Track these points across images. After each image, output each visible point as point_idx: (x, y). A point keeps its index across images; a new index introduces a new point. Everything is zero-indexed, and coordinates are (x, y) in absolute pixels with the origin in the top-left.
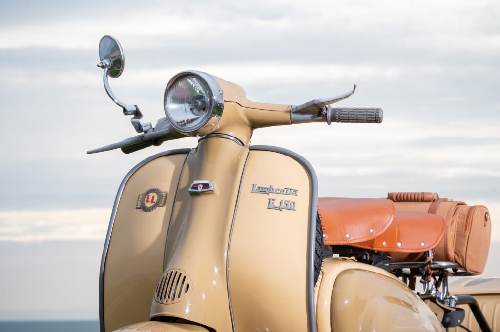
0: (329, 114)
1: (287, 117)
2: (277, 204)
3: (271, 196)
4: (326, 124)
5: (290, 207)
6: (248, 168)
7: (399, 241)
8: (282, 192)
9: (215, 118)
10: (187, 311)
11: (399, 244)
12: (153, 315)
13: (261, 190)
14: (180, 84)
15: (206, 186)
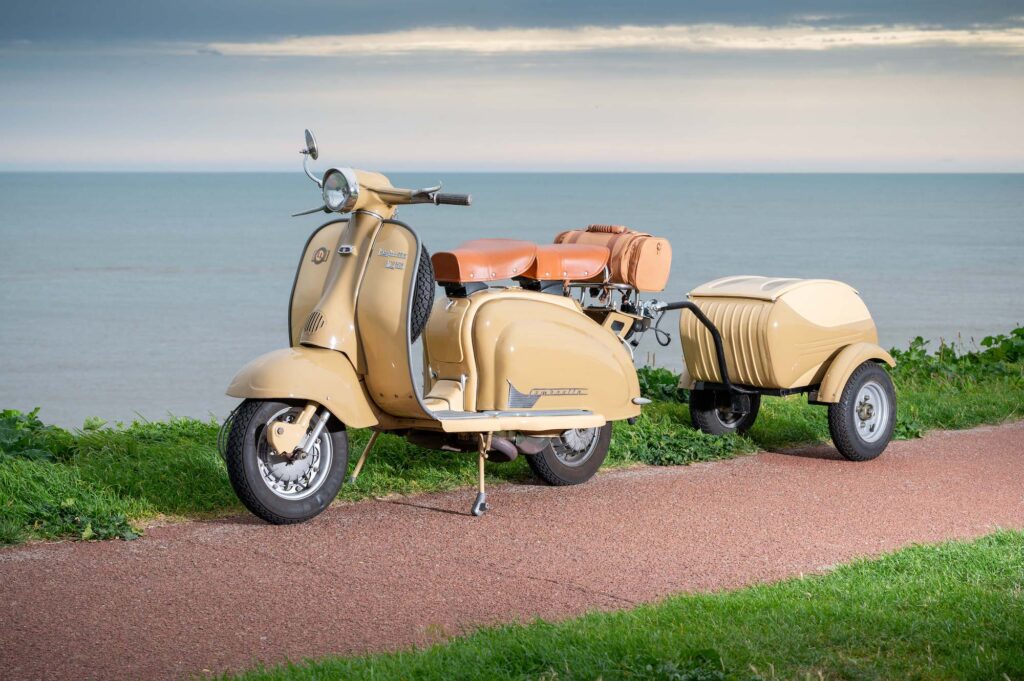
0: (435, 198)
7: (564, 271)
8: (396, 255)
9: (353, 201)
11: (565, 274)
12: (303, 342)
13: (384, 254)
14: (332, 176)
15: (348, 249)
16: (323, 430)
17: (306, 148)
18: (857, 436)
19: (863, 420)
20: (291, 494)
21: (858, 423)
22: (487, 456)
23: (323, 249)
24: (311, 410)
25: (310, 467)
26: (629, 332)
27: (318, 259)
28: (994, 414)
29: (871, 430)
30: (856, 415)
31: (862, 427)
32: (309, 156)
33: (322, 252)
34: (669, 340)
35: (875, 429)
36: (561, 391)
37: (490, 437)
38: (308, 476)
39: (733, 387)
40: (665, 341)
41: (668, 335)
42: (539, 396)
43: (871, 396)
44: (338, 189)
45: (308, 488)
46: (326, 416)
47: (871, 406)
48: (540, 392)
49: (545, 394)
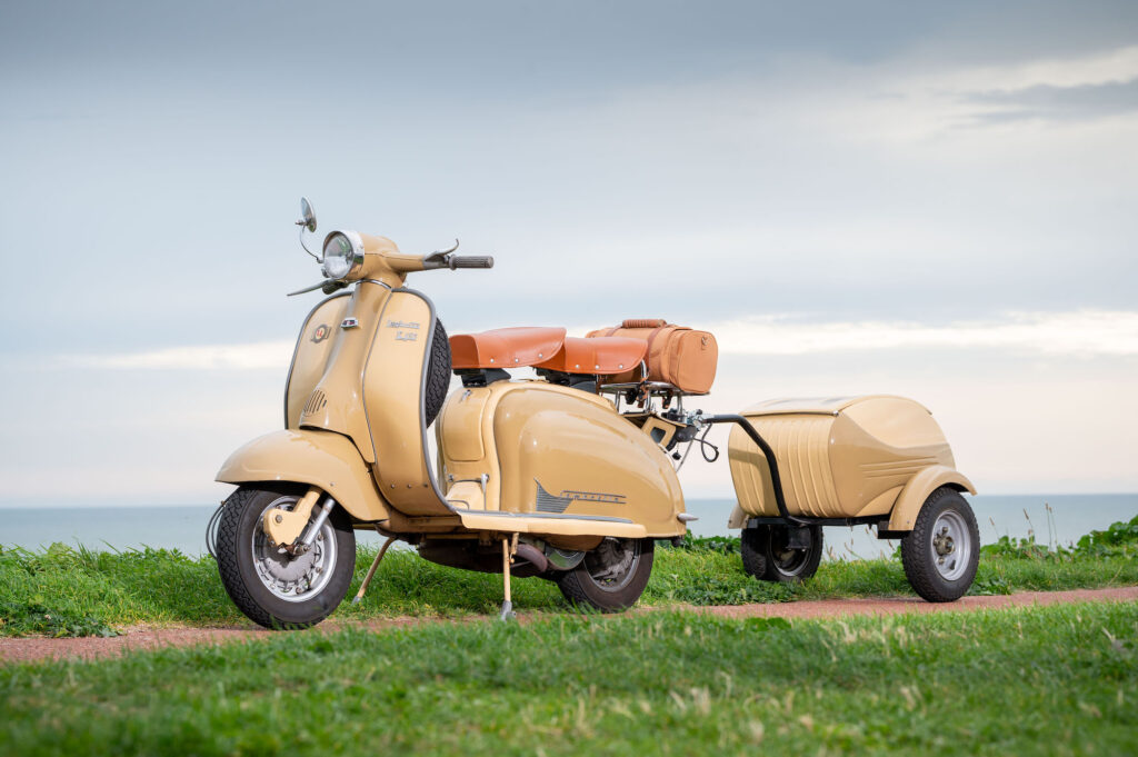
0: (451, 261)
1: (420, 265)
2: (403, 336)
3: (400, 329)
4: (449, 269)
5: (412, 338)
6: (388, 306)
7: (596, 364)
8: (408, 326)
9: (358, 266)
10: (327, 423)
11: (597, 367)
12: (300, 424)
13: (393, 325)
14: (333, 241)
15: (352, 322)
16: (325, 522)
17: (303, 219)
18: (935, 574)
19: (941, 555)
20: (290, 596)
21: (936, 560)
22: (513, 561)
23: (324, 326)
24: (313, 497)
25: (312, 567)
26: (671, 442)
27: (318, 338)
28: (1093, 579)
29: (952, 567)
30: (933, 549)
31: (941, 563)
32: (307, 228)
33: (322, 329)
34: (717, 454)
35: (956, 566)
36: (596, 498)
37: (515, 540)
38: (309, 577)
39: (790, 517)
40: (712, 457)
41: (716, 448)
42: (571, 500)
43: (950, 529)
44: (340, 255)
45: (309, 589)
46: (330, 504)
47: (949, 539)
48: (572, 496)
49: (577, 498)
